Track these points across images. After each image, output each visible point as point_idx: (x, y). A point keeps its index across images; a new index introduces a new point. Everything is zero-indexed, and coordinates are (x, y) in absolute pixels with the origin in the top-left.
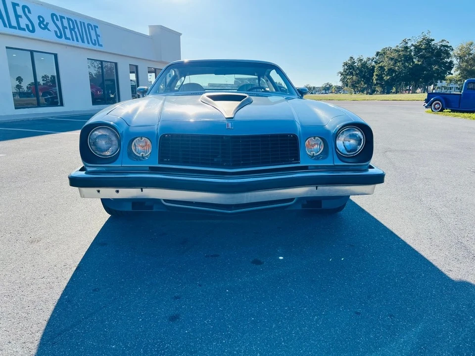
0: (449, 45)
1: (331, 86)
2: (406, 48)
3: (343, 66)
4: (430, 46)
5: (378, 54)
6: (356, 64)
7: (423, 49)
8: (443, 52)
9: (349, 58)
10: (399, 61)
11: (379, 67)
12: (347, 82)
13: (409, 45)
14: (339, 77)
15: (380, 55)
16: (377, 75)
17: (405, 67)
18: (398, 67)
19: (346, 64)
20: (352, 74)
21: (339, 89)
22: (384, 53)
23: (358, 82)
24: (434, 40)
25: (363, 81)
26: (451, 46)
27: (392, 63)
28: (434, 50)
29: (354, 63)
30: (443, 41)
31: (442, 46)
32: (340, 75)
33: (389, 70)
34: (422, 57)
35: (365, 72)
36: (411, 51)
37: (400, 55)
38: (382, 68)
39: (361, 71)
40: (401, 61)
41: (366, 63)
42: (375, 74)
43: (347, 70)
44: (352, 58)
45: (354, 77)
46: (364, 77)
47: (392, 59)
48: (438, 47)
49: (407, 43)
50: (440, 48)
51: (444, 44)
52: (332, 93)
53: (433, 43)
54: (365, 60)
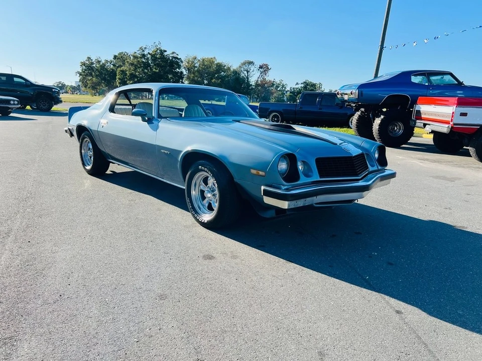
0: (179, 58)
2: (144, 56)
3: (81, 66)
4: (164, 56)
5: (115, 57)
6: (94, 65)
7: (159, 59)
8: (175, 63)
9: (86, 59)
10: (139, 68)
11: (121, 71)
12: (87, 83)
13: (146, 53)
14: (78, 78)
15: (118, 59)
16: (119, 79)
17: (145, 73)
18: (139, 72)
19: (83, 64)
20: (91, 75)
21: (75, 90)
22: (121, 57)
23: (99, 84)
24: (166, 51)
25: (104, 83)
26: (180, 59)
27: (132, 68)
28: (168, 60)
29: (92, 63)
30: (173, 53)
31: (173, 57)
32: (78, 75)
33: (131, 74)
34: (158, 65)
35: (105, 75)
36: (148, 58)
37: (139, 61)
38: (123, 72)
39: (101, 73)
40: (141, 67)
41: (104, 65)
42: (117, 77)
43: (85, 70)
44: (89, 58)
45: (94, 79)
46: (104, 79)
47: (132, 64)
48: (171, 58)
49: (143, 51)
50: (172, 60)
51: (175, 55)
52: (67, 92)
53: (165, 54)
54: (103, 61)
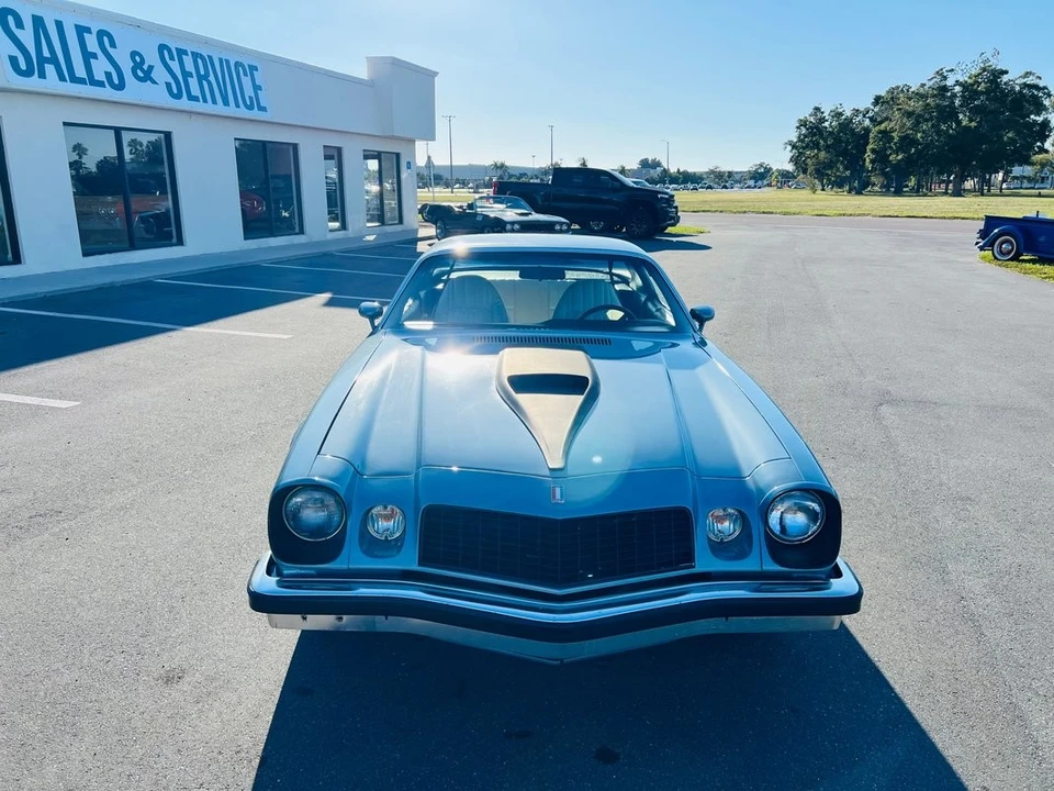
0: (1041, 85)
1: (768, 170)
2: (944, 89)
3: (798, 128)
4: (998, 85)
5: (878, 100)
6: (827, 124)
7: (982, 93)
8: (1027, 101)
9: (811, 111)
10: (927, 120)
11: (880, 132)
12: (807, 164)
13: (949, 83)
14: (788, 153)
15: (883, 103)
16: (873, 151)
17: (939, 132)
18: (924, 132)
19: (803, 123)
20: (816, 145)
21: (786, 178)
22: (892, 98)
23: (830, 165)
24: (1006, 72)
25: (842, 163)
26: (1045, 88)
27: (908, 124)
28: (1007, 95)
29: (823, 120)
30: (1027, 74)
31: (1025, 85)
32: (789, 148)
33: (902, 139)
34: (975, 111)
35: (848, 143)
36: (954, 95)
37: (928, 105)
38: (886, 134)
39: (838, 140)
40: (931, 119)
41: (849, 121)
42: (869, 147)
43: (805, 136)
44: (817, 109)
45: (823, 154)
46: (845, 153)
47: (909, 114)
48: (1017, 88)
49: (945, 78)
50: (1020, 92)
51: (1030, 80)
52: (769, 185)
53: (1005, 78)
54: (848, 113)
